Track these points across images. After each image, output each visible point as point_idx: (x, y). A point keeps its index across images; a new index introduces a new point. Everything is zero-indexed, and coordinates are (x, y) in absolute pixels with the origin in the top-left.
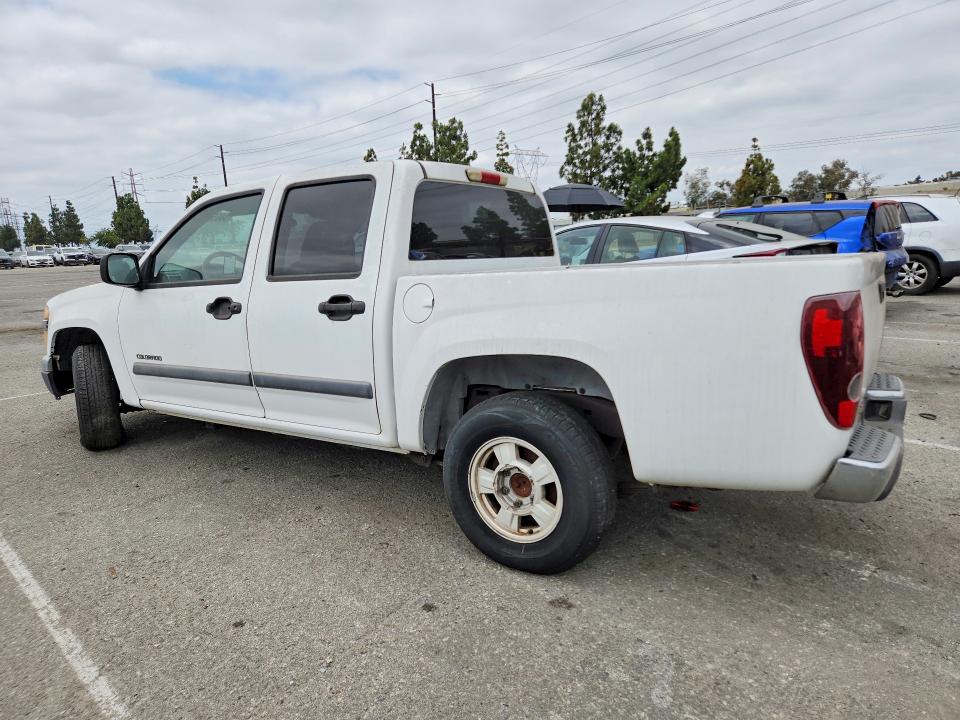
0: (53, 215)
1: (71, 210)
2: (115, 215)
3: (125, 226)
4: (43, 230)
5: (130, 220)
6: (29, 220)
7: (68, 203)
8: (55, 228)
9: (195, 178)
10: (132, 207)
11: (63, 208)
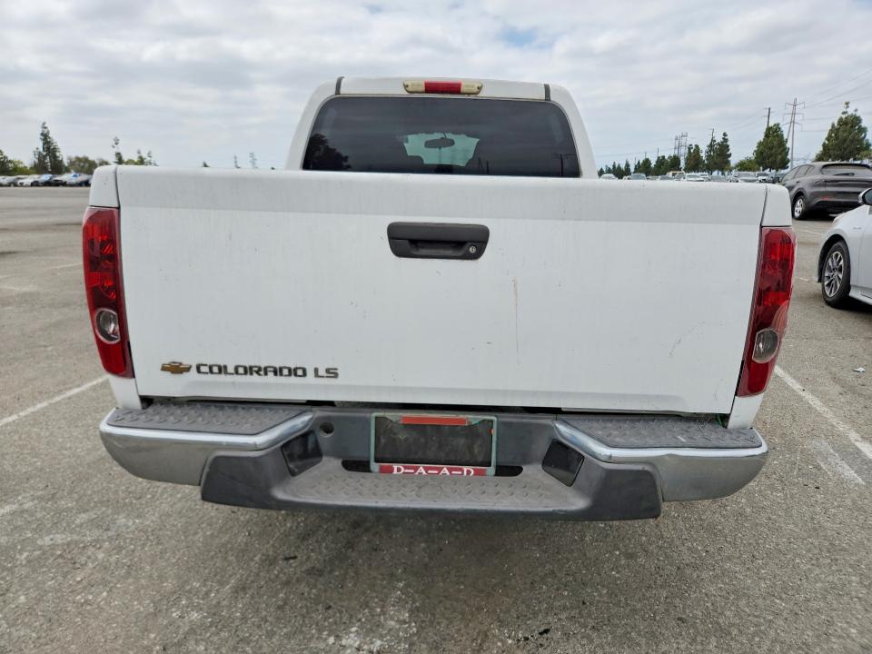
0: (711, 146)
1: (725, 140)
2: (760, 144)
3: (765, 154)
4: (700, 157)
5: (771, 149)
6: (692, 151)
7: (725, 135)
8: (709, 157)
9: (847, 103)
10: (777, 136)
11: (719, 139)
